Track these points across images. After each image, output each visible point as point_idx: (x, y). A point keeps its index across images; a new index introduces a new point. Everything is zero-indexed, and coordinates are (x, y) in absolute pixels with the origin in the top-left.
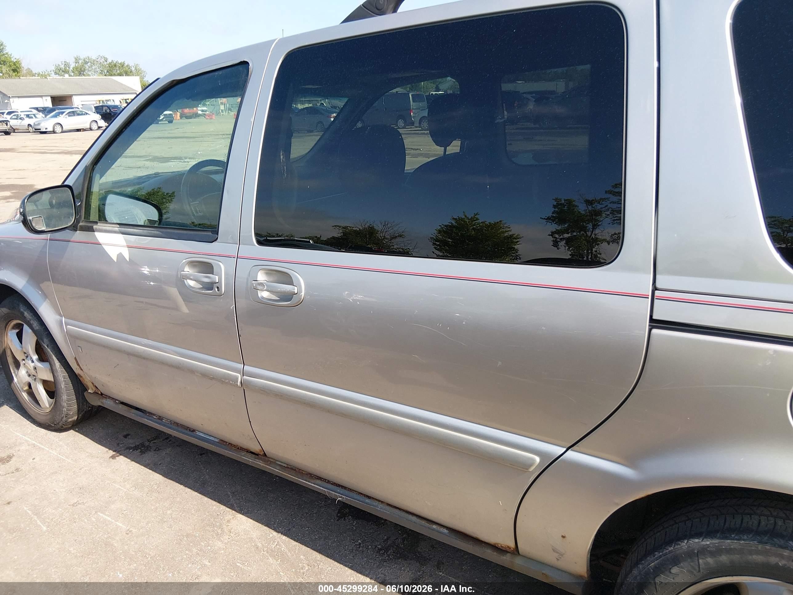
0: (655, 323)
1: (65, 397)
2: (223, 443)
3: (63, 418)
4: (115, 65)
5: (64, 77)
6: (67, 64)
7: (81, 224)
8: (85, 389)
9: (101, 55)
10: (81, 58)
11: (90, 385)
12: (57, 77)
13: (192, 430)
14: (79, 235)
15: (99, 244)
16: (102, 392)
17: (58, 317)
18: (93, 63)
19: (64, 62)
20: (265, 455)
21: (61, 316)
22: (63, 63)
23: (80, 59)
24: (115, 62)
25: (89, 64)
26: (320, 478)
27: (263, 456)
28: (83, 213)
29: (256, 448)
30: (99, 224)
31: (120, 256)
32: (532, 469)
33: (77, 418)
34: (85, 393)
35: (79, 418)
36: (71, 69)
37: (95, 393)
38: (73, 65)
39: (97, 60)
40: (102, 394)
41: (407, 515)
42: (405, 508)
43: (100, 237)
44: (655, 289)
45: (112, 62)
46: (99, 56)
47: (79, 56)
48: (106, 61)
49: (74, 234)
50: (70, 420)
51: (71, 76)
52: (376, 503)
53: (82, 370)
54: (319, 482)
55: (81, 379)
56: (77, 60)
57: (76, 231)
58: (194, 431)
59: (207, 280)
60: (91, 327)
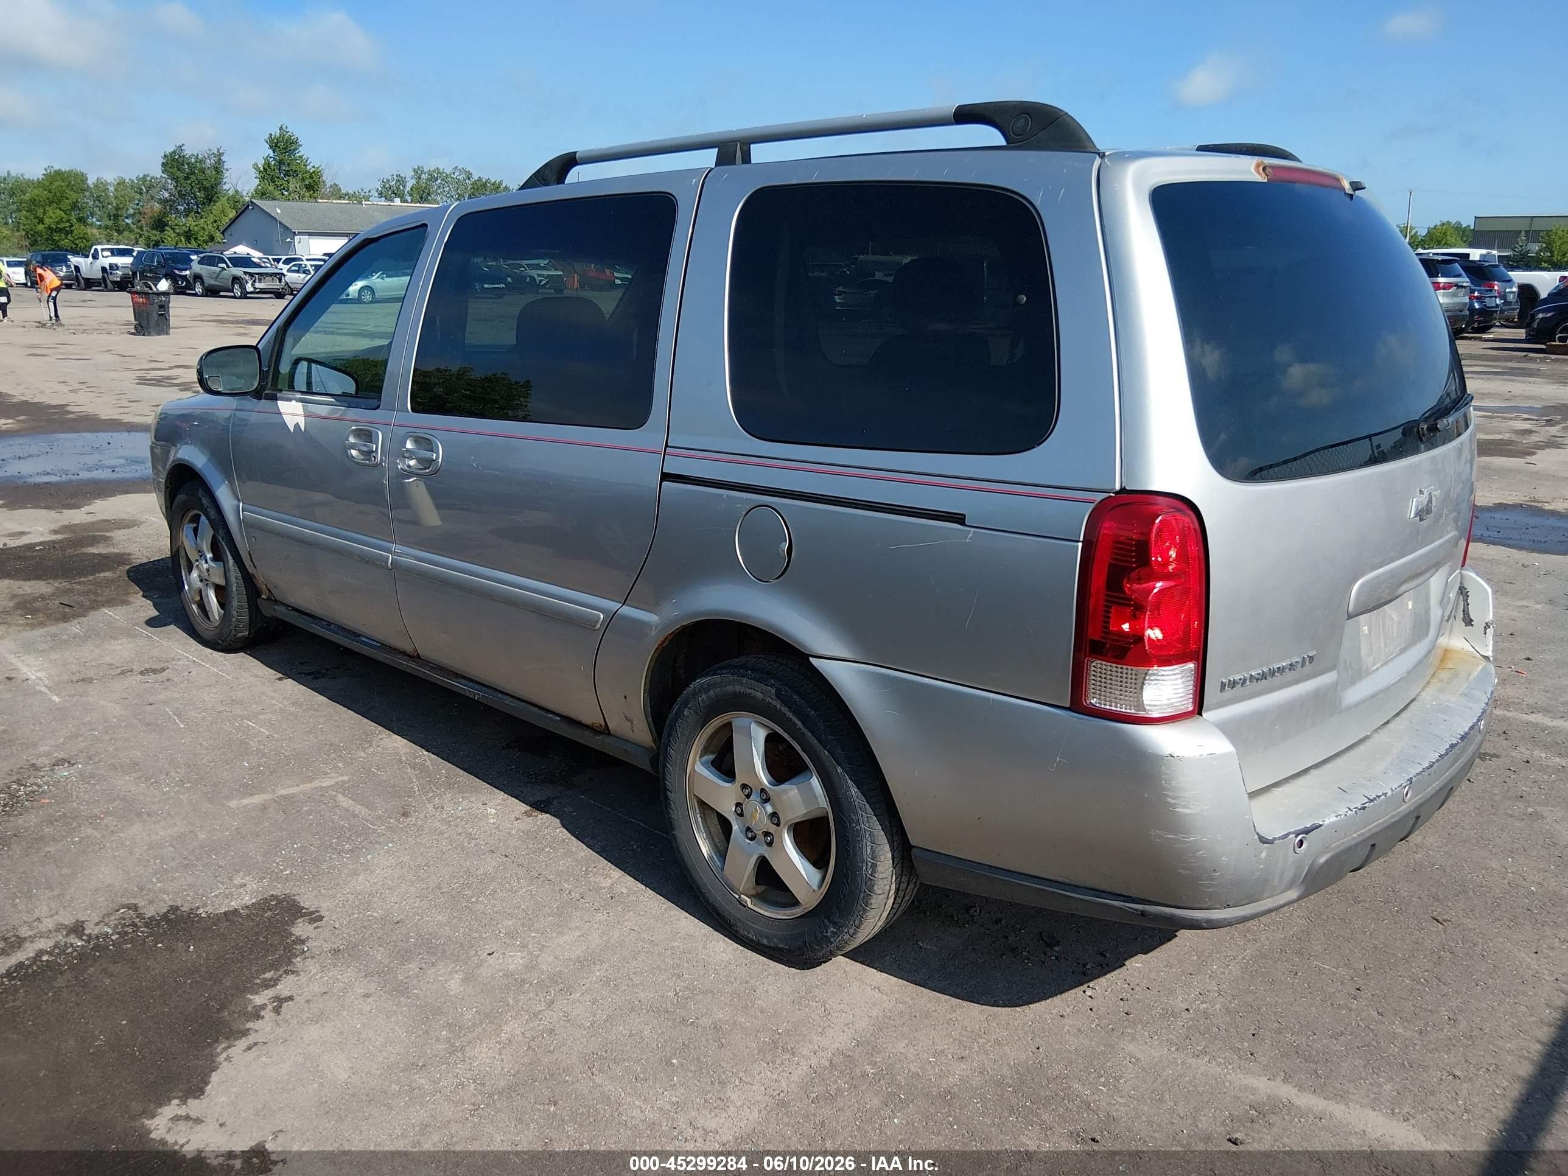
0: (665, 477)
1: (235, 603)
2: (385, 647)
3: (231, 631)
4: (484, 185)
5: (392, 204)
6: (401, 181)
7: (267, 392)
8: (258, 594)
9: (460, 167)
10: (426, 170)
11: (263, 588)
12: (383, 202)
13: (355, 635)
14: (264, 404)
15: (280, 414)
16: (277, 598)
17: (236, 502)
18: (446, 178)
19: (397, 176)
20: (418, 657)
21: (239, 501)
22: (395, 177)
23: (423, 172)
24: (484, 180)
25: (439, 181)
26: (464, 678)
27: (416, 657)
28: (270, 380)
29: (409, 649)
30: (283, 392)
31: (297, 426)
32: (598, 626)
33: (249, 634)
34: (258, 600)
35: (251, 635)
36: (408, 189)
37: (269, 599)
38: (410, 183)
39: (452, 176)
40: (276, 600)
41: (529, 706)
42: (528, 700)
43: (282, 405)
44: (667, 446)
45: (478, 181)
46: (456, 167)
47: (422, 167)
48: (469, 179)
49: (258, 403)
50: (240, 635)
51: (406, 201)
52: (506, 697)
53: (255, 567)
54: (463, 681)
55: (255, 580)
56: (418, 172)
57: (260, 399)
58: (359, 635)
59: (365, 449)
60: (266, 511)
